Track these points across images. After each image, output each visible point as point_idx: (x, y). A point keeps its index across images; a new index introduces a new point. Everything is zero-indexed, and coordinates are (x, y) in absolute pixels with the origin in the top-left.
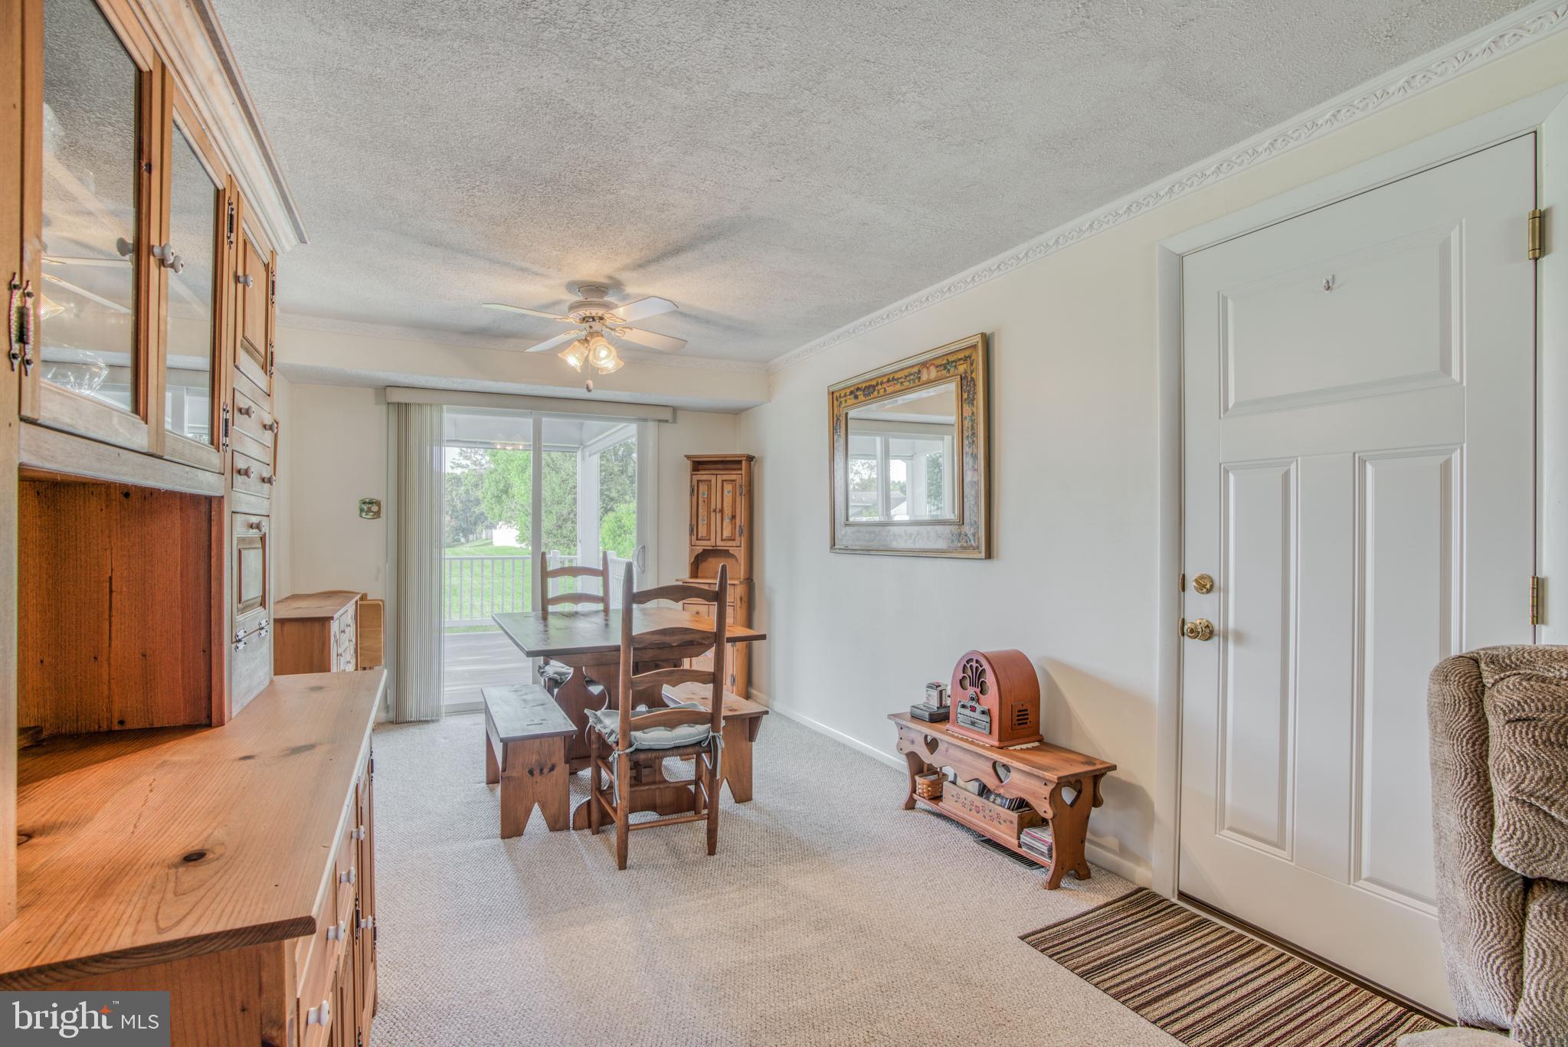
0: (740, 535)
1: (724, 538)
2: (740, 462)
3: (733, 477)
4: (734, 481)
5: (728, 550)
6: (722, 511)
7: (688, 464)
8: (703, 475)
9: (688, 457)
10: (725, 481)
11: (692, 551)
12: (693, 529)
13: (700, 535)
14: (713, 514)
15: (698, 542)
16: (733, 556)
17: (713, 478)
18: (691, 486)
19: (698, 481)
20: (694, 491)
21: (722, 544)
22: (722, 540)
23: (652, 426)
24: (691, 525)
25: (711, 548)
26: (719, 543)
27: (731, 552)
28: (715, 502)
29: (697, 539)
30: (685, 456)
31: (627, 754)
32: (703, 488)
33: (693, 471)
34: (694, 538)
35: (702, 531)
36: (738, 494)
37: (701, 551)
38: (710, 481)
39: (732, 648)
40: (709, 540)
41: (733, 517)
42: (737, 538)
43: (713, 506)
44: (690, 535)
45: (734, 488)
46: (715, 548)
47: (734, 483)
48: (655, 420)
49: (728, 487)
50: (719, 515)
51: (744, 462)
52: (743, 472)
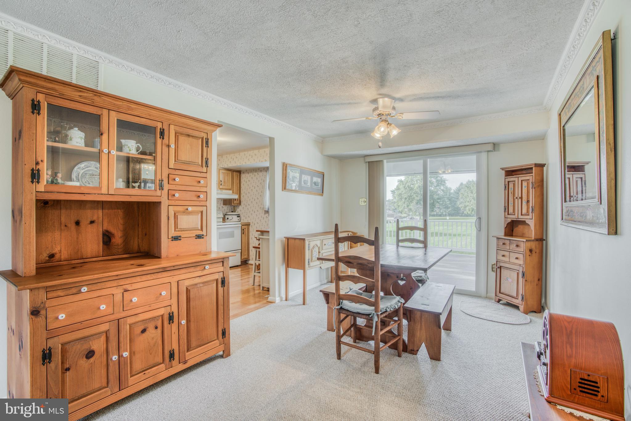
0: (532, 212)
1: (523, 213)
2: (532, 168)
3: (528, 178)
4: (528, 180)
5: (525, 221)
6: (521, 198)
7: (503, 173)
8: (511, 179)
9: (502, 169)
10: (523, 180)
11: (505, 221)
12: (506, 209)
13: (509, 212)
14: (516, 200)
15: (508, 216)
16: (528, 225)
17: (516, 179)
18: (505, 185)
19: (508, 182)
20: (507, 187)
21: (522, 217)
22: (522, 215)
23: (484, 156)
24: (505, 206)
25: (515, 219)
26: (520, 217)
27: (527, 222)
28: (518, 193)
29: (508, 214)
30: (501, 169)
31: (337, 309)
32: (511, 185)
33: (506, 176)
34: (506, 213)
35: (511, 210)
36: (530, 188)
37: (510, 221)
38: (515, 181)
39: (522, 279)
40: (515, 215)
41: (528, 201)
42: (530, 214)
43: (516, 196)
44: (505, 212)
45: (528, 184)
46: (518, 219)
47: (528, 181)
48: (485, 151)
49: (525, 184)
50: (520, 200)
51: (534, 168)
52: (533, 174)
